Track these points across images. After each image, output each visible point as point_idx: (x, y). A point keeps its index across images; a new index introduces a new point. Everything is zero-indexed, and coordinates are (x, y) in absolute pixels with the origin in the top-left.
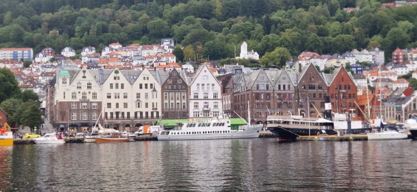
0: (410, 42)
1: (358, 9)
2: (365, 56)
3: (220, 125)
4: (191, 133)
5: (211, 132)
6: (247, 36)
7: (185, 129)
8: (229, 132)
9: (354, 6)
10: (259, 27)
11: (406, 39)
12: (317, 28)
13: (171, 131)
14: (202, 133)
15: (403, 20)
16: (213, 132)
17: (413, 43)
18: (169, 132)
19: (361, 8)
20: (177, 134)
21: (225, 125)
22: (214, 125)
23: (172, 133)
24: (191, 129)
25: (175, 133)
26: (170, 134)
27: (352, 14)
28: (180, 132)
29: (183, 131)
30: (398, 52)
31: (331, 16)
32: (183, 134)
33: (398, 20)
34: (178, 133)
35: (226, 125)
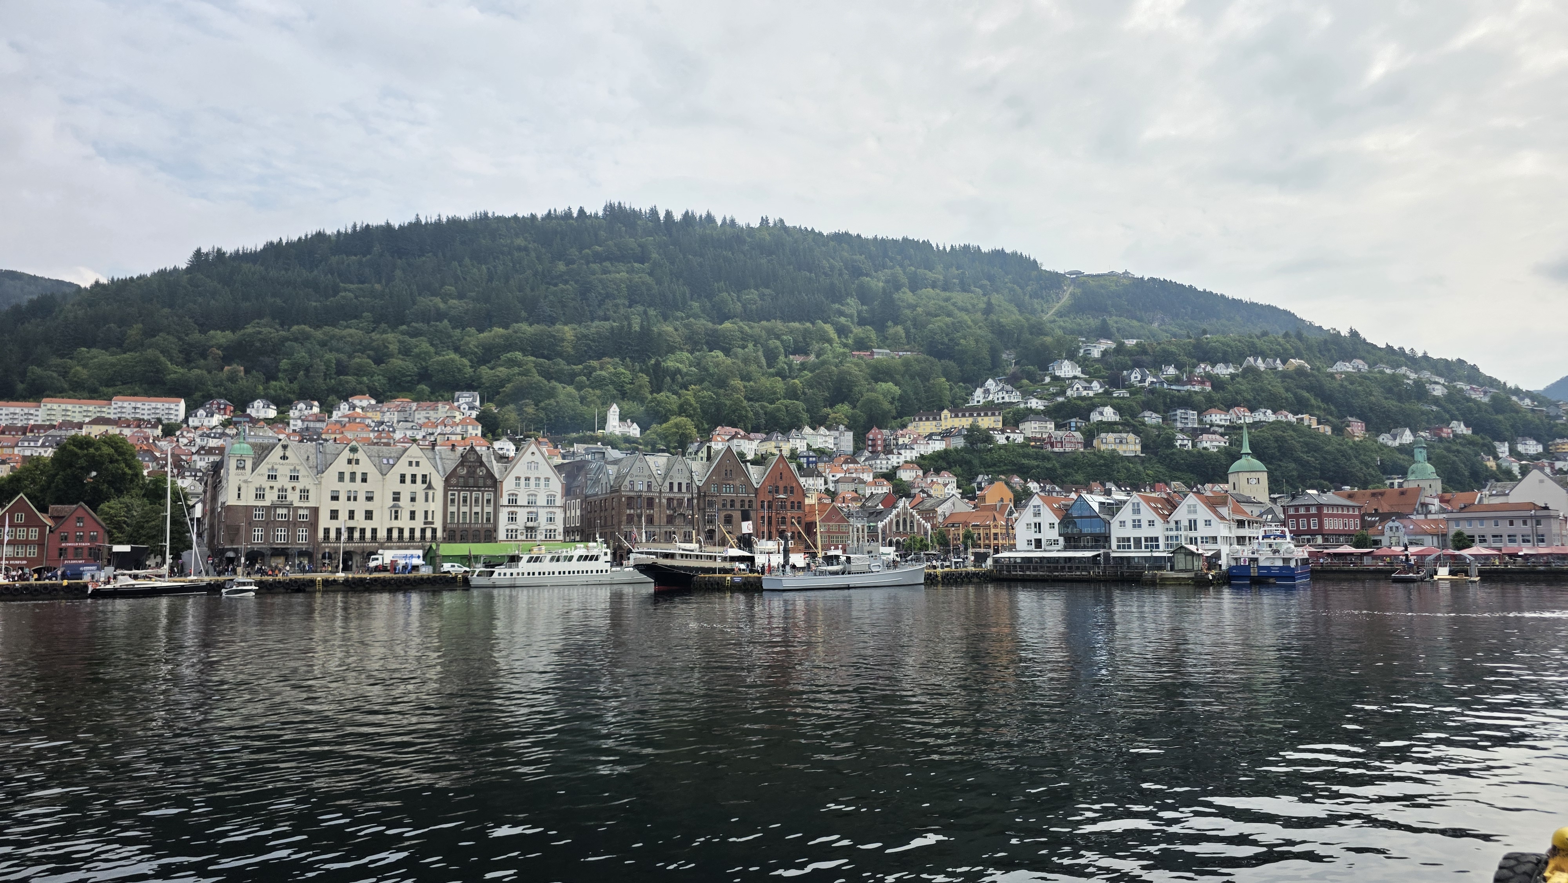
0: (895, 418)
1: (812, 358)
2: (823, 439)
3: (591, 559)
4: (537, 575)
5: (574, 572)
6: (622, 394)
7: (524, 566)
8: (607, 571)
9: (806, 353)
10: (645, 379)
11: (889, 411)
12: (745, 387)
13: (497, 570)
14: (557, 574)
15: (886, 382)
16: (578, 572)
17: (899, 420)
18: (493, 572)
19: (818, 356)
20: (508, 576)
21: (600, 559)
22: (580, 558)
23: (500, 574)
24: (535, 567)
25: (505, 574)
26: (495, 575)
27: (803, 366)
28: (514, 571)
29: (520, 570)
30: (878, 435)
31: (769, 368)
32: (520, 576)
33: (877, 380)
34: (512, 574)
35: (603, 558)
